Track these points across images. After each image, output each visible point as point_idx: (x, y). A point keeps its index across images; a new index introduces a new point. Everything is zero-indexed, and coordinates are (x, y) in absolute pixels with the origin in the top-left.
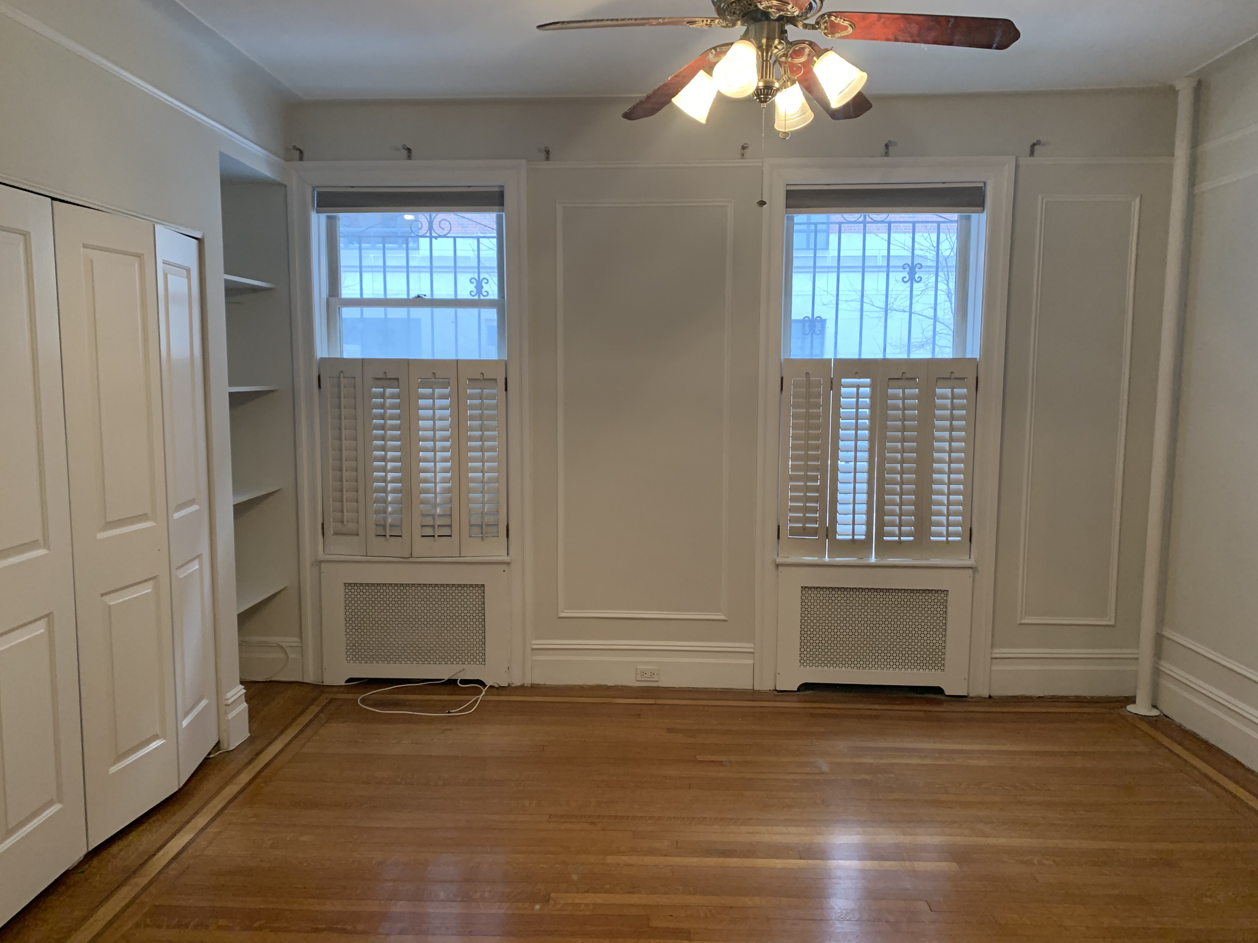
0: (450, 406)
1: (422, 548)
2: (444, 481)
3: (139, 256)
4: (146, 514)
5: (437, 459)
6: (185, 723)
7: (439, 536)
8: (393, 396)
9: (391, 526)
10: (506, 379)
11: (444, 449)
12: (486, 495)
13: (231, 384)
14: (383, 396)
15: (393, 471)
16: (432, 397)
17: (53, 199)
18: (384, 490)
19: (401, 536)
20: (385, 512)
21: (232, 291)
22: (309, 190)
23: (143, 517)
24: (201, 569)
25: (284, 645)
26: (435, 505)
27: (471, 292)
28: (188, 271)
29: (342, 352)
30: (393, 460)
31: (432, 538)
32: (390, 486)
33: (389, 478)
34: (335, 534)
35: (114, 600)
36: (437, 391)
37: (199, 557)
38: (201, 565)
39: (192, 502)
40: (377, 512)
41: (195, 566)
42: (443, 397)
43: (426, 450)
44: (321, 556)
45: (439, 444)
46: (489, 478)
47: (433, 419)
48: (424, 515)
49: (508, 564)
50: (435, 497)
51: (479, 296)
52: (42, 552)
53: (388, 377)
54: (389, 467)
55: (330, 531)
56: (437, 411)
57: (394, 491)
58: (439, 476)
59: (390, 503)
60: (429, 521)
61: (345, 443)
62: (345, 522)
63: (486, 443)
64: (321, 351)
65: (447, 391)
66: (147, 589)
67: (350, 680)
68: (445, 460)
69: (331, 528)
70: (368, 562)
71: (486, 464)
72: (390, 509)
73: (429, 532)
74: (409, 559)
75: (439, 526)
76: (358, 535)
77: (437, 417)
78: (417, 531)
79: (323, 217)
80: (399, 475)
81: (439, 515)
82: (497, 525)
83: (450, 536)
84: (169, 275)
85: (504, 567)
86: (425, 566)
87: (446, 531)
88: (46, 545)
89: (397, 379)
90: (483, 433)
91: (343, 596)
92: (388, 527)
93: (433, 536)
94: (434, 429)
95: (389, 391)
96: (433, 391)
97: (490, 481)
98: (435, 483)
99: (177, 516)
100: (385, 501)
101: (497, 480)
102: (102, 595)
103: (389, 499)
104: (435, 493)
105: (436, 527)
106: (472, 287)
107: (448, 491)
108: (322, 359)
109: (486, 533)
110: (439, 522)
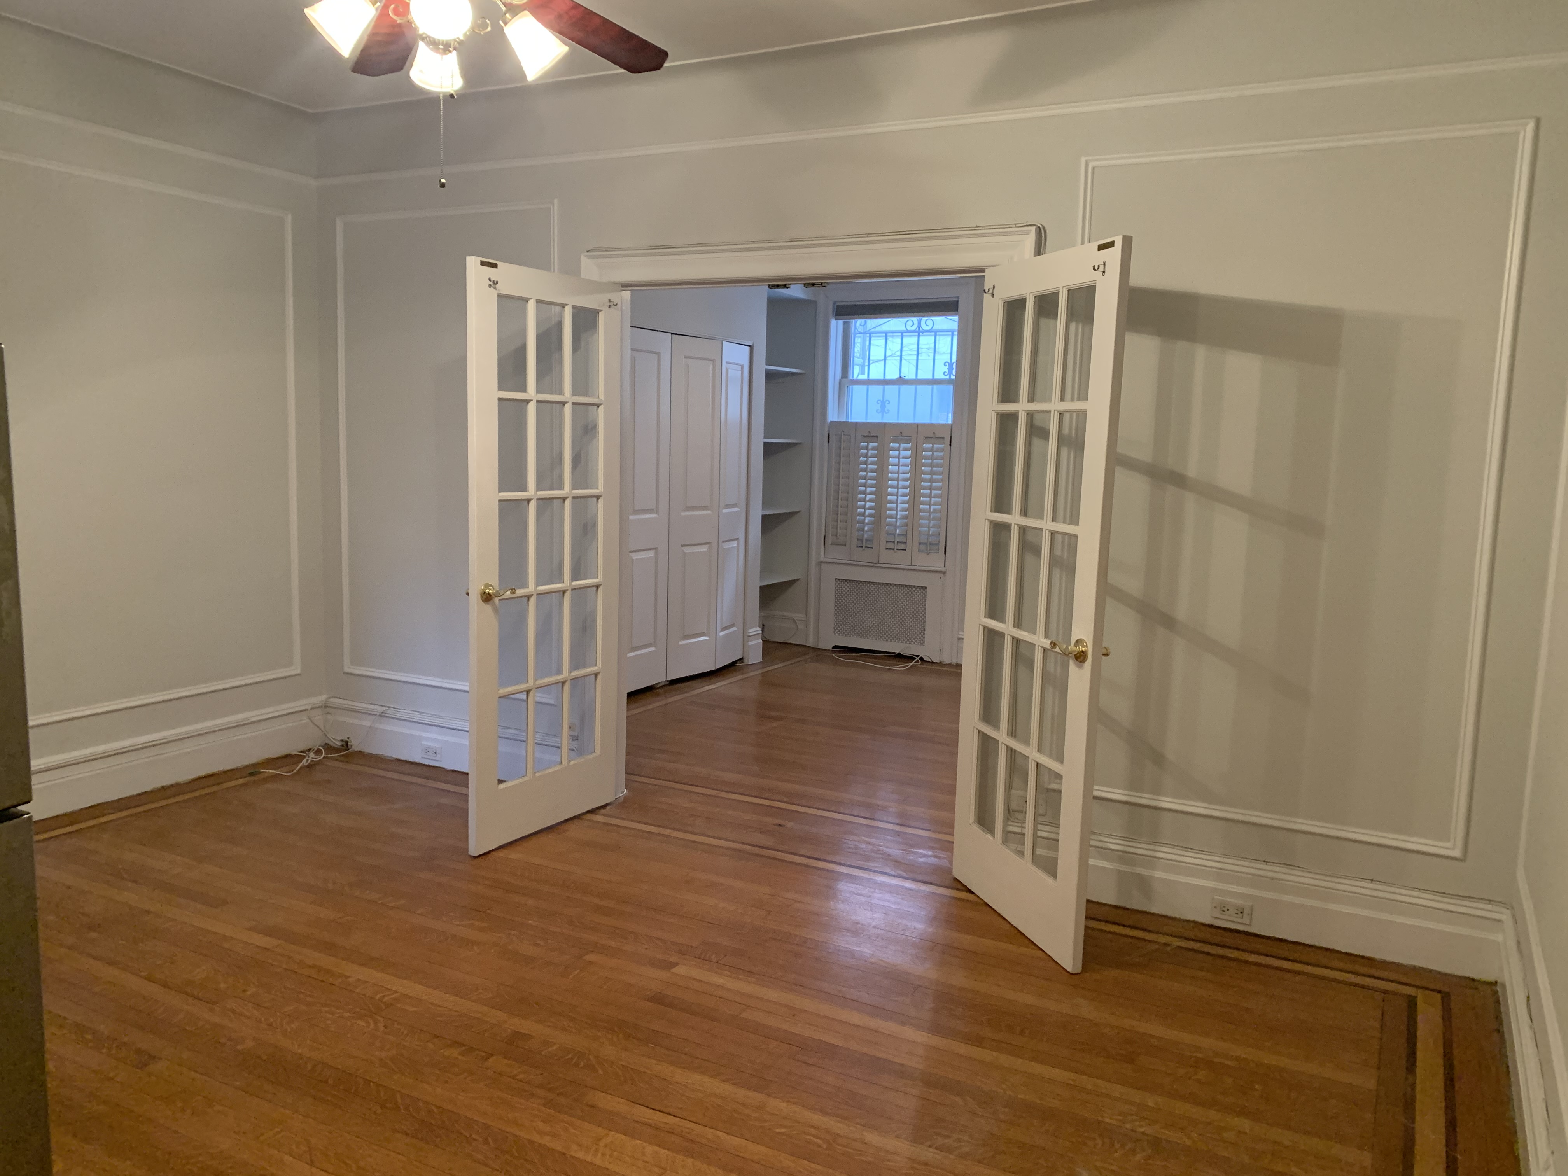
0: (910, 457)
1: (886, 557)
2: (903, 510)
3: (713, 360)
4: (707, 507)
5: (899, 494)
6: (721, 634)
7: (897, 549)
8: (873, 449)
9: (867, 540)
10: (951, 437)
11: (905, 487)
12: (932, 522)
13: (765, 437)
14: (867, 448)
15: (870, 501)
16: (898, 450)
17: (672, 334)
18: (863, 514)
19: (872, 548)
20: (863, 530)
21: (770, 376)
22: (831, 304)
23: (705, 508)
24: (738, 547)
25: (795, 619)
26: (896, 527)
27: (945, 372)
28: (742, 366)
29: (847, 416)
30: (871, 493)
31: (892, 551)
32: (868, 512)
33: (867, 507)
34: (832, 544)
35: (688, 550)
36: (903, 445)
37: (737, 539)
38: (738, 544)
39: (734, 505)
40: (858, 530)
41: (734, 544)
42: (906, 450)
43: (892, 487)
44: (822, 559)
45: (901, 483)
46: (935, 510)
47: (898, 465)
48: (888, 534)
49: (944, 573)
50: (896, 522)
51: (950, 376)
52: (655, 516)
53: (872, 435)
54: (867, 499)
55: (829, 541)
56: (901, 460)
57: (870, 516)
58: (900, 506)
59: (867, 524)
60: (891, 538)
61: (842, 481)
62: (838, 535)
63: (934, 484)
64: (832, 416)
65: (909, 445)
66: (705, 549)
67: (835, 647)
68: (904, 495)
69: (829, 540)
70: (850, 564)
71: (933, 499)
72: (866, 528)
73: (890, 546)
74: (876, 564)
75: (898, 542)
76: (846, 545)
77: (901, 464)
78: (883, 545)
79: (841, 322)
80: (873, 504)
81: (898, 535)
82: (938, 544)
83: (905, 550)
84: (729, 370)
85: (941, 575)
86: (889, 570)
87: (902, 546)
88: (657, 513)
89: (877, 436)
90: (932, 477)
91: (834, 587)
92: (864, 541)
93: (894, 549)
94: (898, 473)
95: (871, 445)
96: (900, 445)
97: (935, 511)
98: (897, 511)
99: (724, 511)
100: (863, 522)
101: (940, 511)
102: (683, 546)
103: (867, 521)
104: (896, 518)
105: (896, 543)
106: (946, 369)
107: (906, 517)
108: (831, 422)
109: (930, 550)
110: (897, 540)
